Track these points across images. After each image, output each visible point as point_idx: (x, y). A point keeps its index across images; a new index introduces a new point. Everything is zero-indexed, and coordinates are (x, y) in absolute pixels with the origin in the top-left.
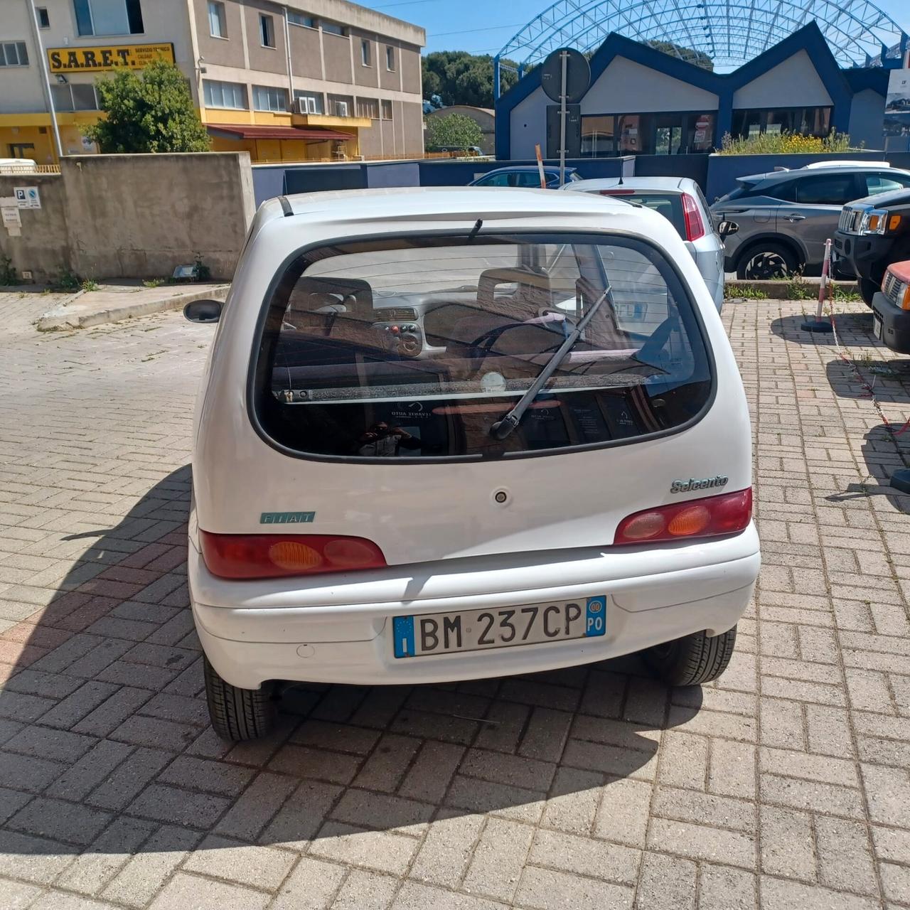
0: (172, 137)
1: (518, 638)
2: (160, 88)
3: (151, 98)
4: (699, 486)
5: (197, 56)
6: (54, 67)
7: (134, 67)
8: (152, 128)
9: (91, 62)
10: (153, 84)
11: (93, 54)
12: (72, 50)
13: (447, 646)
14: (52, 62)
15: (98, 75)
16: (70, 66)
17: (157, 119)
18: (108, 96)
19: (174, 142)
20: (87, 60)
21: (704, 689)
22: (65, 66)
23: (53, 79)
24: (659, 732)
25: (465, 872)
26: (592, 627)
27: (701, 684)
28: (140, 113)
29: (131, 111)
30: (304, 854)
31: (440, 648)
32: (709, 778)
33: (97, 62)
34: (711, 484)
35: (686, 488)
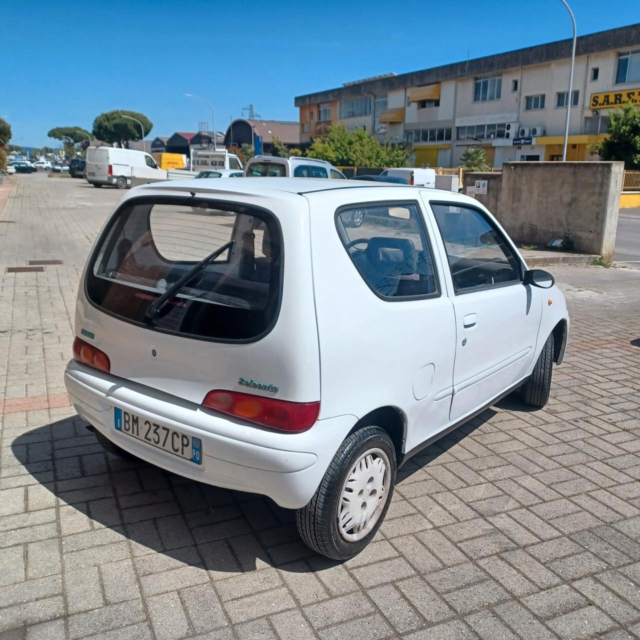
1: (160, 445)
4: (255, 386)
6: (593, 105)
7: (635, 104)
9: (618, 101)
11: (621, 95)
12: (607, 94)
13: (133, 433)
14: (592, 102)
15: (612, 111)
16: (603, 104)
18: (613, 123)
20: (616, 99)
21: (340, 567)
22: (600, 105)
23: (589, 114)
24: (267, 565)
25: (77, 551)
26: (195, 456)
27: (342, 562)
28: (632, 135)
29: (626, 133)
30: (57, 507)
31: (130, 432)
32: (237, 599)
33: (622, 101)
34: (265, 388)
35: (247, 384)
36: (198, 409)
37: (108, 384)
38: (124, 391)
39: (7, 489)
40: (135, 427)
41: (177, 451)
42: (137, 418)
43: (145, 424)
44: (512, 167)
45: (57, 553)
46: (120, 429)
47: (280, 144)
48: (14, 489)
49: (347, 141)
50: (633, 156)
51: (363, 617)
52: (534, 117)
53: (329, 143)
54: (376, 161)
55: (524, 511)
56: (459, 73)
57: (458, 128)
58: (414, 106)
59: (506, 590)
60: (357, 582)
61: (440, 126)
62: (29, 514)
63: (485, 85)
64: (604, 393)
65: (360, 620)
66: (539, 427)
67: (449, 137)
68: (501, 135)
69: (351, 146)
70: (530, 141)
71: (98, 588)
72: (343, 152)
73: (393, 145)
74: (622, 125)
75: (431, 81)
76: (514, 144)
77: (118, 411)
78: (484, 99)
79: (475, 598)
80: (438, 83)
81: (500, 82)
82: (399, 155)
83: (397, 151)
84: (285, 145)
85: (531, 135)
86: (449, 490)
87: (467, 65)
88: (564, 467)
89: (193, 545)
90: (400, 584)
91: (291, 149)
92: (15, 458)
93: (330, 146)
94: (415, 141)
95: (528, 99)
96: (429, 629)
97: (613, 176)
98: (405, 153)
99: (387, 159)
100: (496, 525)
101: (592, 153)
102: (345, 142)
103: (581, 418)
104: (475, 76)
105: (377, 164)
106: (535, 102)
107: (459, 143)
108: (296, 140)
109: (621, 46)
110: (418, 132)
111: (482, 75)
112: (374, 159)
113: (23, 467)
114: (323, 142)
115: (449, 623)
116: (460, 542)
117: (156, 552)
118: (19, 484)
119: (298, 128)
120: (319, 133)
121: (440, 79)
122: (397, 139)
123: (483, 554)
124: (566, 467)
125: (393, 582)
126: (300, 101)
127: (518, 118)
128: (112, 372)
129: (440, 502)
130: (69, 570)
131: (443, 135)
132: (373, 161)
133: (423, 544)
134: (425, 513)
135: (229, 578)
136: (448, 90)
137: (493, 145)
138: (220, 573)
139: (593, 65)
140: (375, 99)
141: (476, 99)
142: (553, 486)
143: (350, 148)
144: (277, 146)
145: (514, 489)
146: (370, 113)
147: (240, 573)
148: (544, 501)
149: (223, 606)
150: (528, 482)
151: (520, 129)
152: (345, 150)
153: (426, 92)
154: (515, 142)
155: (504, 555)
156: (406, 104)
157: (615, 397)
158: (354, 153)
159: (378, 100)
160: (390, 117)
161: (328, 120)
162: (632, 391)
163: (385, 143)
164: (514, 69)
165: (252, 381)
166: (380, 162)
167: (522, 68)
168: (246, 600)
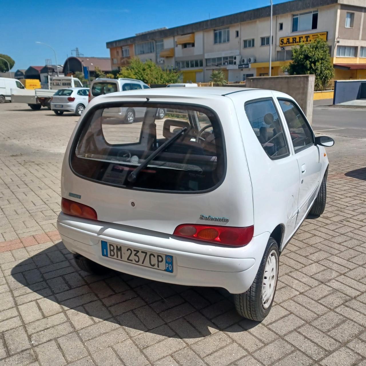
0: (317, 69)
1: (140, 263)
2: (316, 49)
3: (311, 54)
4: (212, 219)
5: (337, 36)
6: (281, 44)
8: (309, 66)
9: (294, 42)
10: (313, 48)
11: (296, 38)
12: (288, 38)
13: (117, 257)
14: (280, 42)
15: (293, 47)
16: (287, 44)
17: (311, 62)
18: (294, 54)
19: (317, 71)
20: (293, 40)
21: (260, 325)
22: (285, 44)
23: (279, 49)
24: (217, 331)
25: (92, 339)
26: (168, 268)
27: (260, 322)
28: (305, 60)
29: (302, 59)
30: (64, 312)
31: (115, 257)
32: (211, 354)
33: (296, 41)
34: (220, 220)
35: (207, 219)
36: (170, 238)
37: (98, 228)
38: (110, 231)
39: (23, 304)
40: (119, 253)
41: (154, 265)
42: (121, 247)
43: (127, 250)
44: (252, 80)
45: (80, 342)
46: (107, 256)
47: (100, 71)
48: (28, 304)
49: (142, 68)
50: (306, 72)
51: (290, 354)
52: (248, 52)
53: (131, 70)
54: (161, 80)
55: (343, 276)
56: (205, 27)
57: (206, 60)
58: (180, 47)
59: (360, 325)
60: (275, 333)
61: (196, 58)
62: (47, 319)
63: (220, 33)
64: (347, 204)
65: (289, 356)
66: (324, 227)
67: (201, 65)
68: (231, 63)
69: (144, 71)
70: (248, 66)
71: (119, 361)
72: (140, 75)
73: (170, 70)
74: (299, 55)
75: (189, 32)
76: (239, 68)
77: (104, 244)
78: (220, 42)
79: (346, 332)
80: (193, 33)
81: (228, 32)
82: (174, 76)
83: (173, 73)
84: (103, 72)
85: (248, 63)
86: (296, 270)
87: (209, 22)
88: (350, 248)
89: (165, 324)
90: (299, 330)
91: (107, 74)
92: (18, 283)
93: (132, 71)
94: (182, 68)
95: (245, 41)
96: (331, 355)
97: (310, 82)
98: (177, 75)
99: (168, 78)
100: (333, 287)
101: (284, 72)
102: (140, 69)
103: (343, 220)
104: (214, 29)
105: (162, 82)
106: (249, 43)
107: (208, 68)
108: (110, 69)
109: (294, 11)
110: (183, 62)
111: (218, 28)
112: (160, 79)
113: (26, 288)
114: (127, 69)
115: (340, 350)
116: (319, 300)
117: (143, 332)
118: (30, 300)
119: (110, 62)
120: (123, 64)
121: (194, 31)
122: (172, 66)
123: (335, 305)
124: (351, 249)
125: (295, 330)
126: (109, 45)
127: (240, 53)
128: (99, 219)
129: (295, 277)
130: (93, 352)
131: (198, 63)
132: (159, 80)
133: (299, 304)
134: (291, 285)
135: (197, 342)
136: (199, 37)
137: (227, 69)
138: (191, 339)
139: (280, 21)
140: (156, 43)
141: (215, 42)
142: (350, 260)
143: (144, 73)
144: (98, 72)
145: (331, 265)
146: (154, 51)
147: (203, 338)
148: (351, 270)
149: (203, 361)
150: (336, 259)
151: (242, 59)
152: (141, 74)
153: (186, 38)
154: (239, 67)
155: (347, 304)
156: (175, 46)
157: (354, 206)
158: (147, 75)
159: (157, 44)
160: (165, 53)
161: (128, 56)
162: (361, 202)
163: (165, 68)
164: (235, 24)
165: (209, 217)
166: (163, 80)
167: (240, 23)
168: (215, 354)
